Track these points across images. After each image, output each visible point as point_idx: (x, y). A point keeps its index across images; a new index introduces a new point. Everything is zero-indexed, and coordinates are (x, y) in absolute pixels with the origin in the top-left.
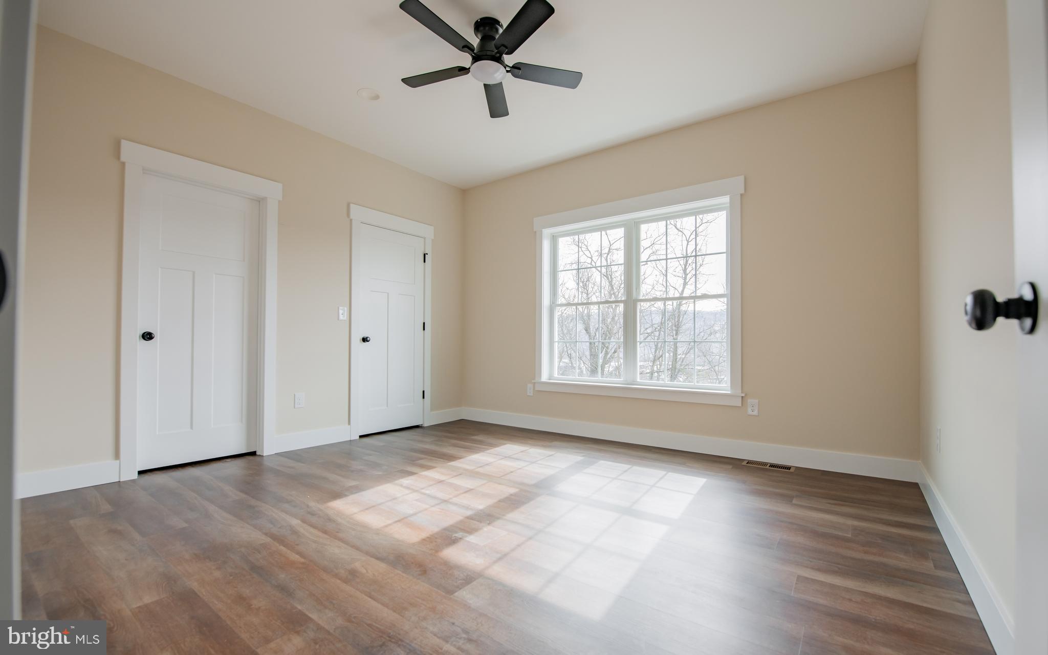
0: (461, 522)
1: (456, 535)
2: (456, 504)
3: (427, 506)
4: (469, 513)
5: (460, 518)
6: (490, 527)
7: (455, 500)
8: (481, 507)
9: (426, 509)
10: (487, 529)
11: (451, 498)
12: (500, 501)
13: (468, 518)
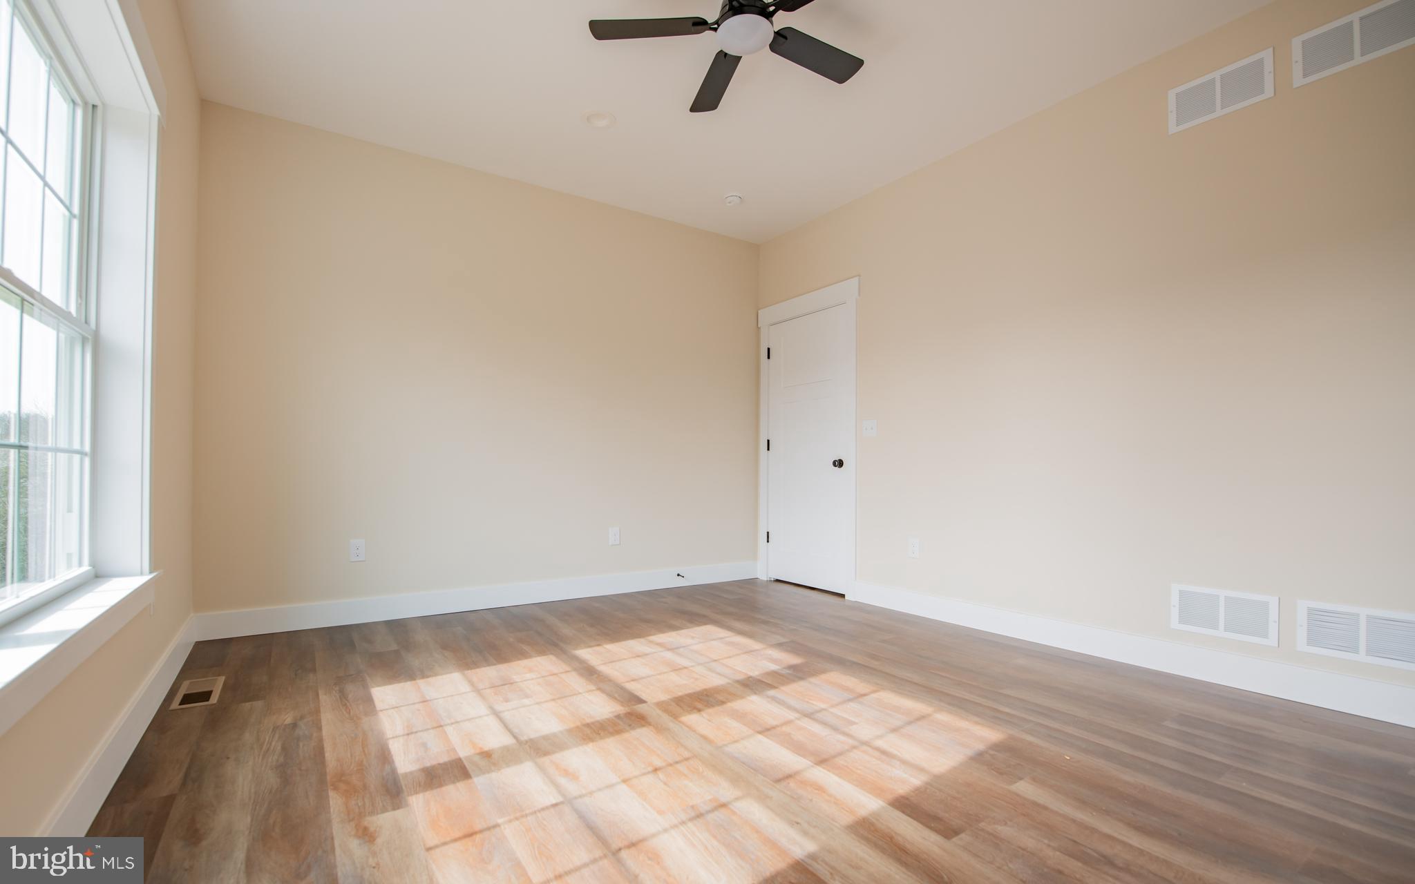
0: (783, 684)
1: (788, 672)
2: (790, 707)
3: (833, 710)
4: (772, 692)
5: (783, 688)
6: (751, 674)
7: (791, 715)
8: (754, 698)
9: (832, 706)
10: (755, 673)
11: (798, 719)
12: (723, 703)
13: (775, 687)
